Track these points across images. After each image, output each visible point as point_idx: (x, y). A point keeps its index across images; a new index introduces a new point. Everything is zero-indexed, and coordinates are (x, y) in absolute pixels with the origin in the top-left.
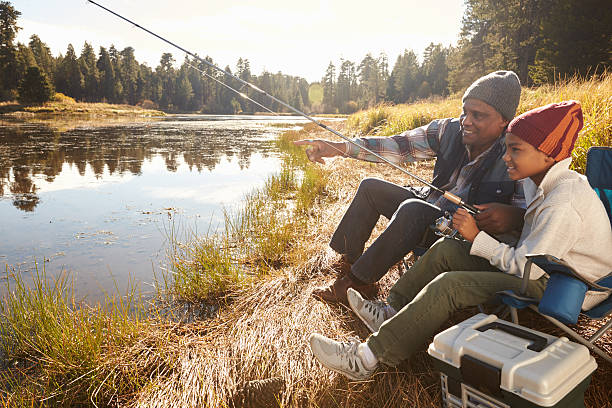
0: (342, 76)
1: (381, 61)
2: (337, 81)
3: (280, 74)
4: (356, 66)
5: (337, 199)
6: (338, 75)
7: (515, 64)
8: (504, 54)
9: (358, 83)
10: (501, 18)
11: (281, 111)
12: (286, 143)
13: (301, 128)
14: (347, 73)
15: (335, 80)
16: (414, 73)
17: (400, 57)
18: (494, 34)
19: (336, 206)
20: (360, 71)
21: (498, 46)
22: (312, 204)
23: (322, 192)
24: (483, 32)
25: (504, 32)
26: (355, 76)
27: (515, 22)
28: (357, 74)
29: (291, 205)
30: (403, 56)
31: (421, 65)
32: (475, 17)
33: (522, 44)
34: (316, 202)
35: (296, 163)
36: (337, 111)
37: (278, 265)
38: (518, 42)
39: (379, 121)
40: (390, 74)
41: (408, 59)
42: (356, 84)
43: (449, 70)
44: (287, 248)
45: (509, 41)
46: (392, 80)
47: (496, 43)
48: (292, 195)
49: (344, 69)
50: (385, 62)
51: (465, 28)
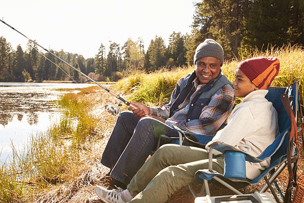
0: (110, 54)
1: (139, 43)
2: (107, 57)
3: (62, 52)
4: (121, 47)
5: (103, 137)
6: (107, 53)
7: (229, 47)
8: (222, 40)
9: (123, 59)
10: (218, 16)
11: (64, 80)
12: (66, 101)
13: (79, 91)
14: (114, 51)
15: (105, 56)
16: (163, 52)
17: (152, 41)
18: (214, 26)
19: (102, 141)
20: (124, 50)
21: (218, 35)
22: (84, 142)
23: (92, 133)
24: (208, 25)
25: (221, 25)
26: (120, 54)
27: (227, 19)
28: (122, 52)
29: (68, 143)
30: (154, 40)
31: (167, 47)
32: (202, 15)
33: (234, 34)
34: (87, 139)
35: (73, 115)
36: (108, 79)
37: (55, 182)
38: (230, 33)
39: (136, 83)
40: (146, 53)
41: (158, 42)
42: (121, 59)
43: (186, 50)
44: (62, 171)
45: (224, 32)
46: (147, 56)
47: (216, 33)
48: (69, 136)
49: (112, 49)
50: (142, 44)
51: (196, 22)
